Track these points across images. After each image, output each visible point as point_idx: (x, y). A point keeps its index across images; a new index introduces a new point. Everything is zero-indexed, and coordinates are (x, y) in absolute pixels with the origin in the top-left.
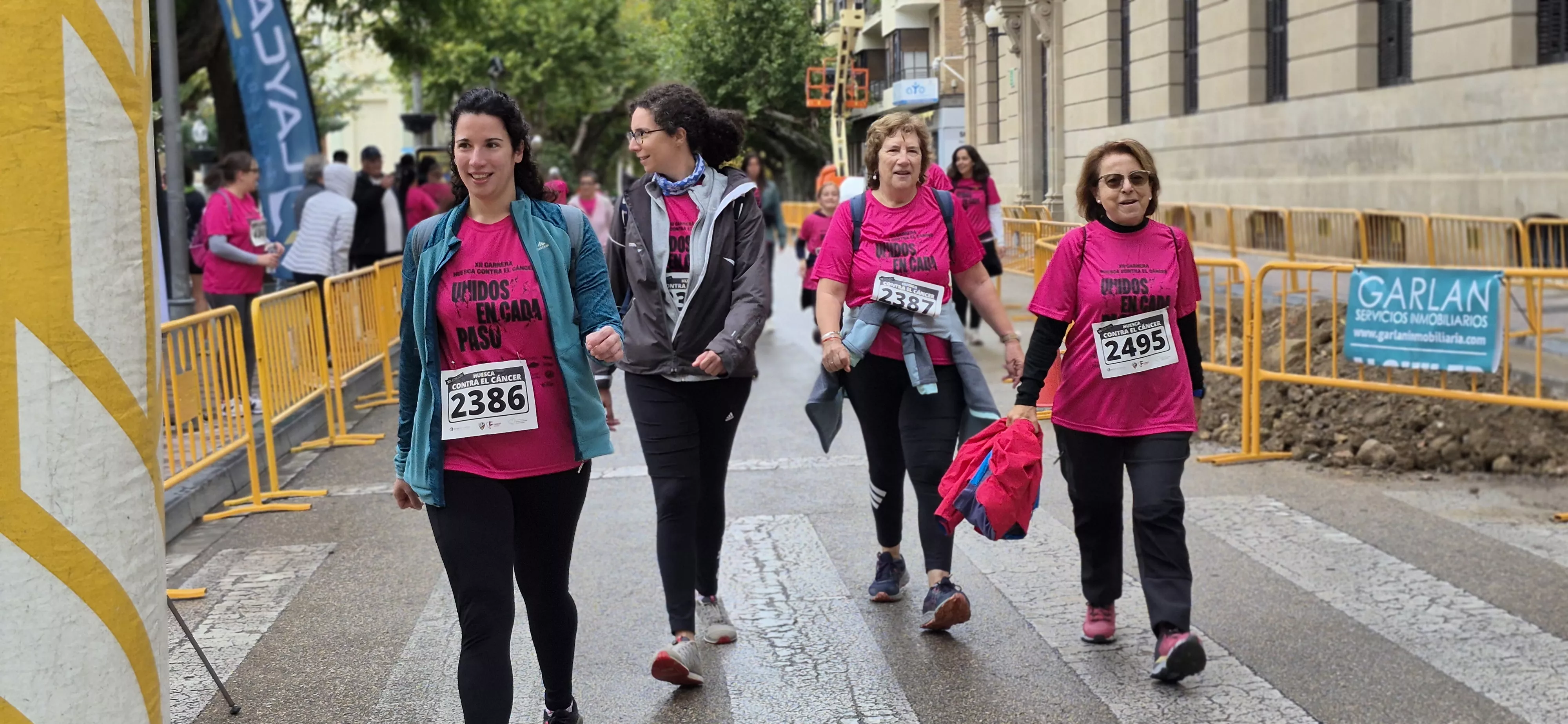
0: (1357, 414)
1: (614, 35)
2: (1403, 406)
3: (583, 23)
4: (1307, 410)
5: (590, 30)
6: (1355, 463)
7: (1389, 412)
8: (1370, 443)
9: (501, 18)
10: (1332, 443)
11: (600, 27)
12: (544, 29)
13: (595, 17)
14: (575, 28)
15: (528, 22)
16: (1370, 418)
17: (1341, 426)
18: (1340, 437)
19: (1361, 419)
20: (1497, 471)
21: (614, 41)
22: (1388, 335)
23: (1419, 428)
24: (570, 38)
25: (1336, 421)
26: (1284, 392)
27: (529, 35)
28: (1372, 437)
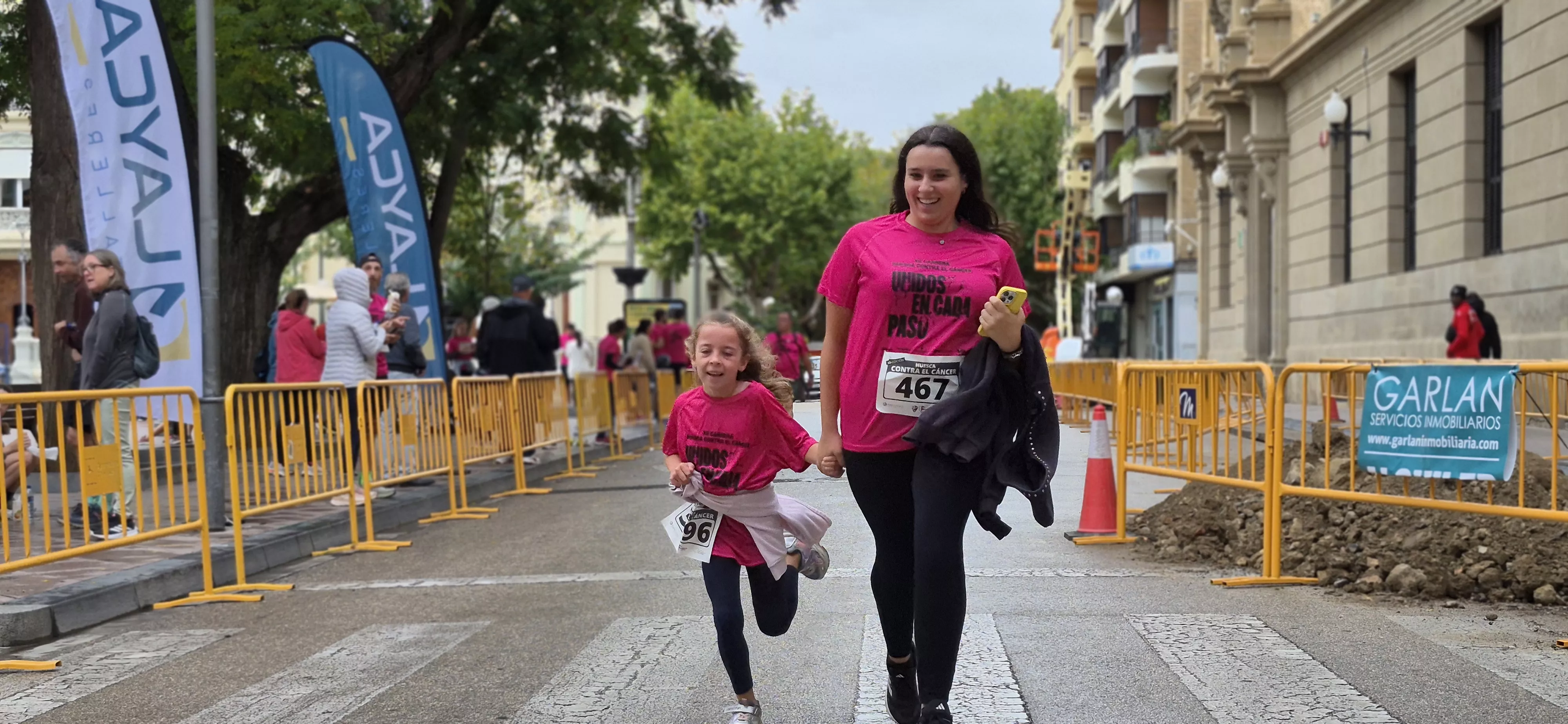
0: (1397, 537)
1: (846, 199)
2: (1447, 530)
3: (816, 185)
4: (1345, 533)
5: (822, 193)
6: (1384, 589)
7: (1430, 535)
8: (1402, 567)
9: (735, 181)
10: (1364, 568)
11: (831, 191)
12: (777, 191)
13: (827, 180)
14: (808, 190)
15: (761, 184)
16: (1409, 543)
17: (1375, 551)
18: (1375, 562)
19: (1400, 543)
20: (1539, 601)
21: (848, 205)
22: (1402, 441)
23: (1458, 552)
24: (801, 201)
25: (1372, 545)
26: (1325, 514)
27: (764, 197)
28: (1407, 562)
